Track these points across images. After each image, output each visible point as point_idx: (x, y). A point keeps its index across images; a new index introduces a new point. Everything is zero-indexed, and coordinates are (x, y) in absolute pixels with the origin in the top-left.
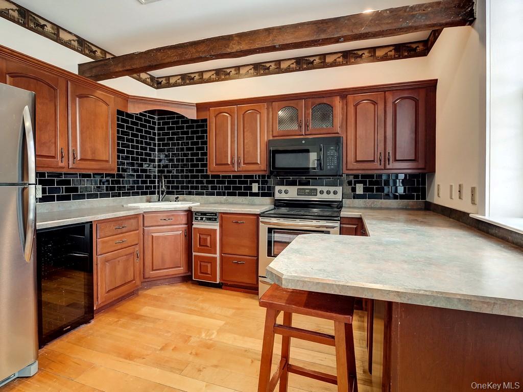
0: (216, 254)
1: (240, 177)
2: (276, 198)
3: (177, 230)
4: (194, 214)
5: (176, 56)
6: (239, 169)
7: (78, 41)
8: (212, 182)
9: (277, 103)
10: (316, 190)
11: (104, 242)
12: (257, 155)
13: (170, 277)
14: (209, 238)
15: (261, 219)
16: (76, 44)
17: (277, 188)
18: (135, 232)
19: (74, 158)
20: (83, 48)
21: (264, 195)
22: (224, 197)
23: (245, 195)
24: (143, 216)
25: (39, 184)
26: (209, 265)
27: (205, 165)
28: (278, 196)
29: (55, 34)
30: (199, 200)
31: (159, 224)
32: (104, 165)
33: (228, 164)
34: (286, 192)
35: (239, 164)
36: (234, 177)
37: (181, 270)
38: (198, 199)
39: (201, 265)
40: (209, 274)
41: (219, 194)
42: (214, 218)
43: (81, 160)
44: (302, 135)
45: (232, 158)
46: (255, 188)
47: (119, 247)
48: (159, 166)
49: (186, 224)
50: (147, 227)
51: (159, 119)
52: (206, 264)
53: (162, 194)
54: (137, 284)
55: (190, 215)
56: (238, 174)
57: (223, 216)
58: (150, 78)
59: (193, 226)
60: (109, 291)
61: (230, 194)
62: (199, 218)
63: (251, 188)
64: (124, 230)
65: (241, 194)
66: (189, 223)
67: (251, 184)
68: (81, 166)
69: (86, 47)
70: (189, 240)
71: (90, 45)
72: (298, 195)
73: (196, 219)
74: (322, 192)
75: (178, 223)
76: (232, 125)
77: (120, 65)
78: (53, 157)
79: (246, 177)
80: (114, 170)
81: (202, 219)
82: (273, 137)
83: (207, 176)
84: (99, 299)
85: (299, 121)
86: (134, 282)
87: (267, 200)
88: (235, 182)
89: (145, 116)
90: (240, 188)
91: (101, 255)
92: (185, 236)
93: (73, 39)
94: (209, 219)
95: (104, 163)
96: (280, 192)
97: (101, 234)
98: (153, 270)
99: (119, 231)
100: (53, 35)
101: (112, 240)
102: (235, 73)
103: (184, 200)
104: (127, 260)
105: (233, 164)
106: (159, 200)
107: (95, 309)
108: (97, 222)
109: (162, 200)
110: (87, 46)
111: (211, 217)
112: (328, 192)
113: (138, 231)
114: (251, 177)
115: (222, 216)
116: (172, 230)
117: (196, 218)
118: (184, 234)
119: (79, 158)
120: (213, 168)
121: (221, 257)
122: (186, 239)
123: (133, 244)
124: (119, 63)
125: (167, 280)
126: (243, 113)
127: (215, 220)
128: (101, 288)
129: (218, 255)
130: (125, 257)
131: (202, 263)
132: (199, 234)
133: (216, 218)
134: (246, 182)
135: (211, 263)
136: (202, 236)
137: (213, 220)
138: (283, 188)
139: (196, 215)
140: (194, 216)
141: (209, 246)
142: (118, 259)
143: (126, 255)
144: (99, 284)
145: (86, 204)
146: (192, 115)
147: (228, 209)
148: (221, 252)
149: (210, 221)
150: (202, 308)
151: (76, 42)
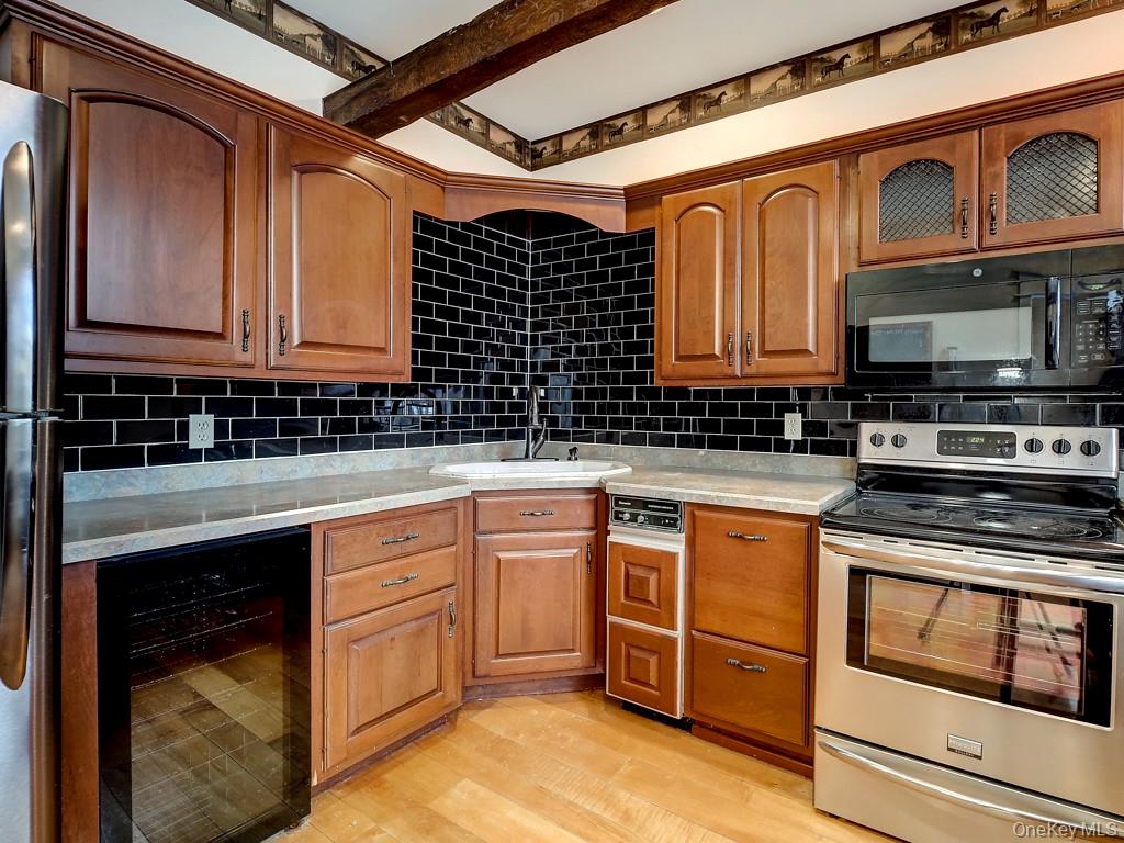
0: (673, 627)
1: (748, 393)
2: (863, 461)
3: (566, 544)
4: (612, 503)
5: (555, 10)
6: (748, 370)
7: (324, 38)
8: (669, 409)
9: (875, 155)
10: (1012, 436)
11: (344, 585)
12: (806, 325)
13: (545, 676)
14: (653, 578)
15: (824, 535)
16: (318, 45)
17: (867, 429)
18: (447, 550)
19: (283, 341)
20: (337, 59)
21: (820, 449)
22: (702, 452)
23: (761, 446)
24: (475, 501)
25: (207, 413)
26: (653, 660)
27: (649, 362)
28: (868, 454)
29: (260, 16)
30: (631, 458)
31: (516, 525)
32: (374, 360)
33: (713, 356)
34: (898, 441)
35: (747, 353)
36: (731, 394)
37: (576, 659)
38: (628, 455)
39: (628, 655)
40: (652, 687)
41: (685, 442)
42: (670, 519)
43: (304, 344)
44: (972, 251)
45: (726, 338)
46: (793, 428)
47: (396, 596)
48: (534, 366)
49: (591, 529)
50: (484, 533)
51: (535, 247)
52: (642, 655)
53: (535, 439)
54: (448, 701)
55: (603, 504)
56: (744, 384)
57: (697, 513)
58: (515, 143)
59: (610, 538)
60: (358, 730)
61: (717, 444)
62: (627, 516)
63: (780, 428)
64: (411, 546)
65: (748, 445)
66: (600, 528)
67: (780, 414)
68: (303, 363)
69: (346, 56)
70: (597, 574)
71: (356, 51)
72: (941, 451)
73: (617, 518)
74: (1033, 446)
75: (567, 525)
76: (728, 239)
77: (412, 77)
78: (220, 336)
79: (764, 393)
80: (401, 374)
81: (634, 519)
82: (861, 265)
83: (654, 393)
84: (328, 753)
85: (959, 202)
86: (441, 693)
87: (833, 464)
88: (732, 410)
89: (479, 231)
90: (747, 427)
91: (335, 622)
92: (589, 563)
93: (310, 32)
94: (656, 521)
95: (373, 355)
96: (876, 440)
97: (336, 561)
98: (498, 655)
99: (396, 550)
100: (255, 19)
101: (373, 577)
102: (737, 95)
103: (593, 457)
104: (421, 632)
105: (728, 353)
106: (527, 456)
107: (315, 782)
108: (326, 526)
109: (534, 457)
110: (348, 53)
111: (663, 513)
112: (1061, 447)
113: (453, 549)
114: (784, 393)
115: (693, 515)
116: (551, 546)
117: (617, 513)
118: (584, 558)
119: (296, 341)
120: (668, 366)
121: (690, 640)
122: (589, 572)
123: (439, 585)
124: (410, 71)
125: (537, 684)
126: (760, 200)
127: (673, 524)
128: (332, 723)
129: (679, 633)
130: (414, 623)
131: (634, 652)
132: (626, 563)
133: (676, 520)
134: (766, 410)
135: (660, 654)
136: (632, 570)
137: (665, 524)
138: (889, 429)
139: (617, 505)
140: (613, 509)
141: (655, 601)
142: (390, 633)
143: (417, 619)
144: (329, 709)
145: (337, 464)
146: (613, 220)
147: (714, 494)
148: (691, 623)
149: (655, 527)
150: (627, 817)
151: (319, 39)
